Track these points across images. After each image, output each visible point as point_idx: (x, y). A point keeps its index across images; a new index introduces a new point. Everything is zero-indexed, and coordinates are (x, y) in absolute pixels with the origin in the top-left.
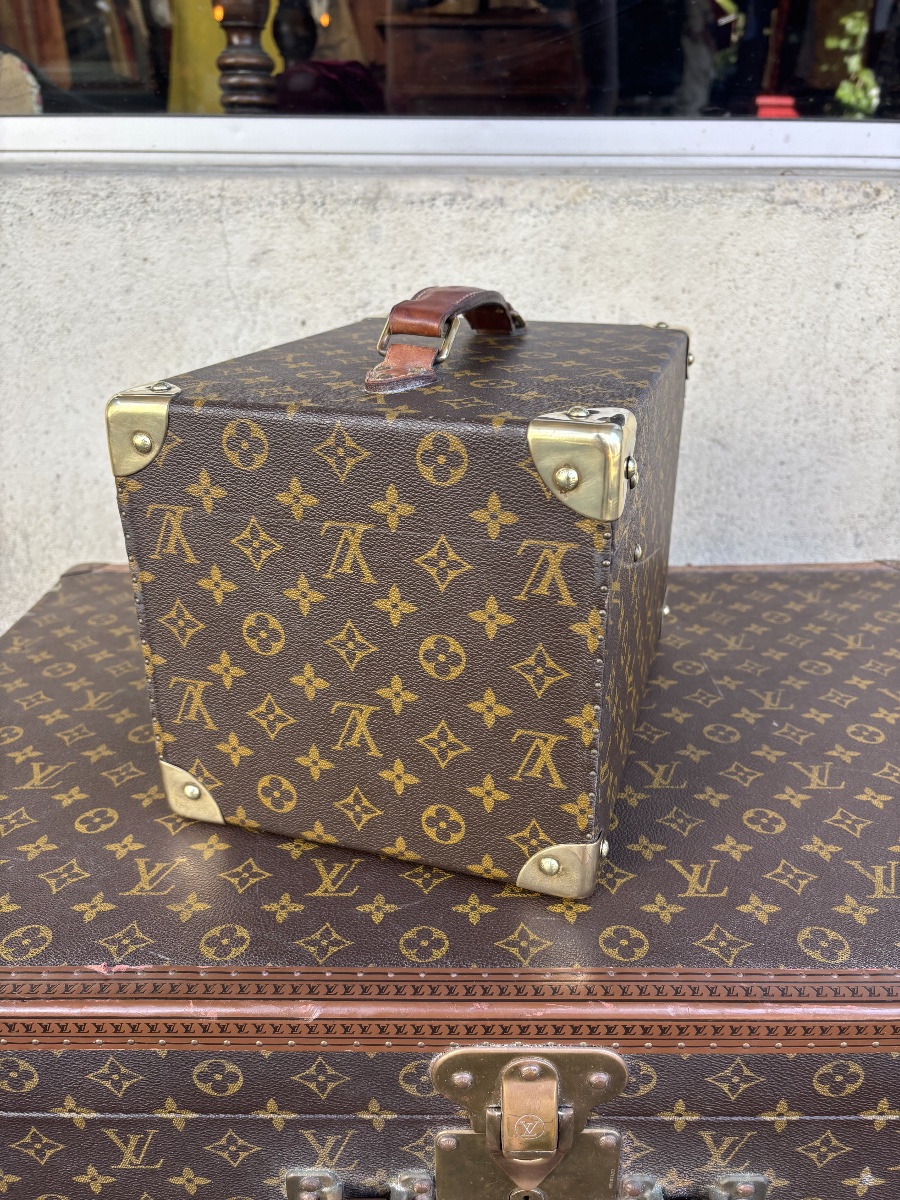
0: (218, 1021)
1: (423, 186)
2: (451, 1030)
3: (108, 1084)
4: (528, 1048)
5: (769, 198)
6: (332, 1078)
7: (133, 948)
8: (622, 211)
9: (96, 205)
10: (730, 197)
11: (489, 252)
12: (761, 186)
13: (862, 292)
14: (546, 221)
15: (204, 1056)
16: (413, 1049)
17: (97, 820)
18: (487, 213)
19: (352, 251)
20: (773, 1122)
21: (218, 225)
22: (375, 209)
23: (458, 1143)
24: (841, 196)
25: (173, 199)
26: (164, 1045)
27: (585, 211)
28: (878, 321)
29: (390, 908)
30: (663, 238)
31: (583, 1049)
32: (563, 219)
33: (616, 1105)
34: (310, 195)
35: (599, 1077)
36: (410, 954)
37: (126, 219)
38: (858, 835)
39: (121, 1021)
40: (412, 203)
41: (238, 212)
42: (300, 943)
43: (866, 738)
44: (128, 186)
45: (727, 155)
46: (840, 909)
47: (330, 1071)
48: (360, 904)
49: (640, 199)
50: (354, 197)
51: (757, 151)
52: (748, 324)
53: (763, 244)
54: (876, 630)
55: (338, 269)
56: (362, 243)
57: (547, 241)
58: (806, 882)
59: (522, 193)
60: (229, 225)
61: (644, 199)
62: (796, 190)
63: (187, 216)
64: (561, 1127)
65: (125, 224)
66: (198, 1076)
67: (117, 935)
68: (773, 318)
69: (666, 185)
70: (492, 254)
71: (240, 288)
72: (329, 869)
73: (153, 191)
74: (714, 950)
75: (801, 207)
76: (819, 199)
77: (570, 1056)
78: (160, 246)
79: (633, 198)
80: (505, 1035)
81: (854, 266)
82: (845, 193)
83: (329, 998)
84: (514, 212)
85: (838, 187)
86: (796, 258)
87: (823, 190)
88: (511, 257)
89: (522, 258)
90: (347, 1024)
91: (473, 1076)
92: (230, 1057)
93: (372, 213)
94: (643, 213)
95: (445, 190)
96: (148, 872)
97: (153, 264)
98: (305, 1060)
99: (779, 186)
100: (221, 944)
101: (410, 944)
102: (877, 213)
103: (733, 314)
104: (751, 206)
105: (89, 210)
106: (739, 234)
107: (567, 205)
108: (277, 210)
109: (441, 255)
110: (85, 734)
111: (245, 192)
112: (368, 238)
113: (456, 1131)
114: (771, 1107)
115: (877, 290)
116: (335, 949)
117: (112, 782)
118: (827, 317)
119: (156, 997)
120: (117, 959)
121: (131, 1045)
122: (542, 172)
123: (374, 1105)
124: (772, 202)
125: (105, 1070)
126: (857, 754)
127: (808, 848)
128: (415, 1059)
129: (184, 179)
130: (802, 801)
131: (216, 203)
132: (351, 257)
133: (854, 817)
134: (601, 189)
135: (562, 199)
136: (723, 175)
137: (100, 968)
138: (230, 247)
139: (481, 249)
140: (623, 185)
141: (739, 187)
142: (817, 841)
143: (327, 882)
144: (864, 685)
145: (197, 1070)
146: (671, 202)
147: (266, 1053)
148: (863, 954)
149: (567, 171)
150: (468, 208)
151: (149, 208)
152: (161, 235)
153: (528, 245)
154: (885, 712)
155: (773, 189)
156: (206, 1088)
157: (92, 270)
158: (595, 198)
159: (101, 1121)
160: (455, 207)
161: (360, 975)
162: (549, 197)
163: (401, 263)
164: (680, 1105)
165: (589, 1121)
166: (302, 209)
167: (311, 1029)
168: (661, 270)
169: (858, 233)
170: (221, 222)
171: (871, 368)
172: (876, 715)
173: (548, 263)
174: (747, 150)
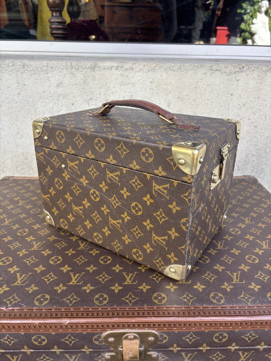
0: (38, 325)
1: (108, 64)
2: (108, 326)
3: (7, 342)
4: (130, 331)
5: (211, 69)
6: (73, 340)
7: (14, 302)
8: (168, 72)
9: (9, 68)
10: (200, 68)
11: (128, 83)
12: (209, 65)
13: (239, 97)
14: (145, 75)
15: (35, 334)
16: (97, 332)
17: (6, 261)
18: (128, 72)
19: (87, 83)
20: (202, 350)
21: (46, 75)
22: (94, 71)
23: (111, 357)
24: (232, 68)
25: (33, 67)
26: (23, 331)
27: (157, 72)
28: (243, 105)
29: (92, 288)
30: (180, 80)
31: (147, 331)
32: (150, 74)
33: (156, 345)
34: (74, 66)
35: (151, 339)
36: (97, 302)
37: (18, 72)
38: (230, 263)
39: (10, 325)
40: (105, 69)
41: (52, 71)
42: (64, 299)
43: (235, 232)
44: (18, 63)
45: (200, 55)
46: (223, 287)
47: (73, 338)
48: (83, 287)
49: (173, 68)
50: (88, 67)
51: (208, 54)
52: (206, 105)
53: (210, 82)
54: (241, 198)
55: (83, 88)
56: (90, 80)
57: (146, 81)
58: (214, 278)
59: (138, 66)
60: (50, 75)
61: (174, 68)
62: (219, 67)
63: (37, 72)
64: (140, 353)
65: (18, 74)
66: (34, 340)
67: (10, 298)
68: (213, 104)
69: (181, 64)
70: (129, 84)
71: (54, 94)
72: (75, 275)
73: (26, 64)
74: (186, 300)
75: (221, 72)
76: (226, 69)
77: (143, 333)
78: (29, 81)
79: (171, 68)
80: (124, 327)
81: (236, 89)
82: (234, 68)
83: (72, 317)
84: (136, 72)
85: (231, 66)
86: (219, 87)
87: (227, 67)
88: (135, 85)
89: (138, 86)
90: (77, 325)
91: (115, 338)
92: (43, 335)
93: (93, 72)
94: (174, 73)
95: (115, 65)
96: (20, 277)
97: (27, 86)
98: (65, 335)
99: (214, 65)
100: (41, 300)
101: (97, 299)
102: (243, 74)
103: (201, 102)
104: (206, 71)
105: (7, 70)
106: (202, 79)
107: (152, 70)
108: (64, 70)
109: (114, 84)
110: (4, 232)
111: (55, 65)
112: (92, 79)
113: (110, 354)
114: (201, 345)
115: (243, 96)
116: (75, 301)
117: (11, 248)
118: (229, 104)
119: (20, 318)
120: (9, 306)
121: (13, 332)
122: (145, 60)
123: (86, 347)
124: (212, 70)
125: (6, 338)
126: (232, 238)
127: (215, 268)
128: (97, 334)
129: (36, 61)
130: (215, 253)
131: (46, 68)
132: (87, 85)
133: (229, 258)
134: (162, 65)
135: (150, 68)
136: (198, 61)
137: (4, 309)
138: (50, 81)
139: (126, 83)
140: (168, 64)
141: (202, 66)
142: (218, 265)
143: (74, 280)
144: (236, 215)
145: (33, 338)
146: (182, 70)
147: (53, 333)
148: (228, 301)
149: (152, 59)
150: (122, 70)
151: (25, 69)
152: (29, 77)
153: (140, 82)
154: (241, 224)
155: (212, 66)
156: (36, 343)
157: (8, 88)
158: (160, 68)
159: (5, 352)
160: (118, 70)
161: (81, 310)
162: (146, 68)
163: (102, 87)
164: (175, 345)
165: (149, 350)
166: (72, 70)
167: (66, 326)
168: (180, 90)
169: (237, 80)
170: (47, 74)
171: (242, 119)
172: (239, 225)
173: (146, 87)
174: (205, 54)
